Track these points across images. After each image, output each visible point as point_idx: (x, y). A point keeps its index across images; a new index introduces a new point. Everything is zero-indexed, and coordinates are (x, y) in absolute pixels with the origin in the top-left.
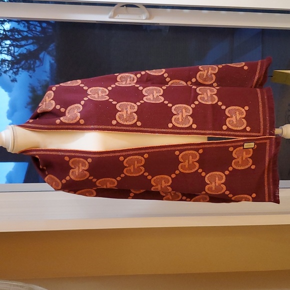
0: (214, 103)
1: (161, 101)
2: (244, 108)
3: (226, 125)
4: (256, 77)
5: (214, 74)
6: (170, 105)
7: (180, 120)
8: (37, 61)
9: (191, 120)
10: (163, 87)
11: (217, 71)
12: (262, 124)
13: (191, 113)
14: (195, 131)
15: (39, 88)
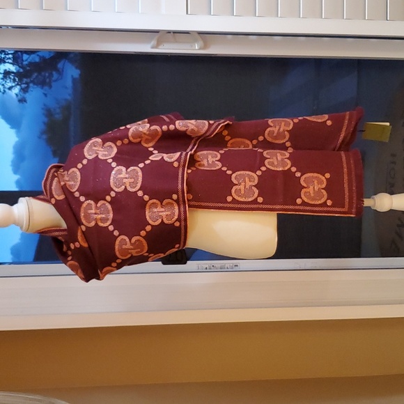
0: (286, 168)
1: (218, 168)
2: (324, 176)
3: (301, 198)
4: (342, 136)
5: (287, 131)
6: (229, 172)
7: (243, 192)
8: (54, 73)
9: (257, 192)
10: (221, 152)
11: (291, 127)
12: (347, 196)
13: (256, 182)
14: (261, 206)
15: (58, 111)
